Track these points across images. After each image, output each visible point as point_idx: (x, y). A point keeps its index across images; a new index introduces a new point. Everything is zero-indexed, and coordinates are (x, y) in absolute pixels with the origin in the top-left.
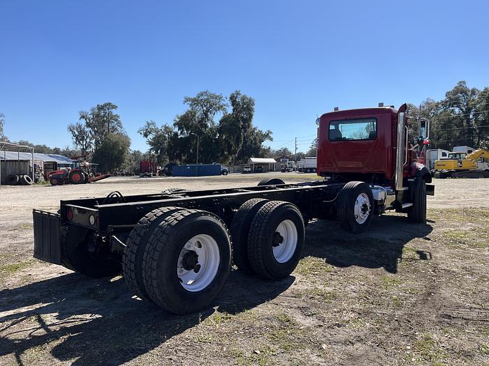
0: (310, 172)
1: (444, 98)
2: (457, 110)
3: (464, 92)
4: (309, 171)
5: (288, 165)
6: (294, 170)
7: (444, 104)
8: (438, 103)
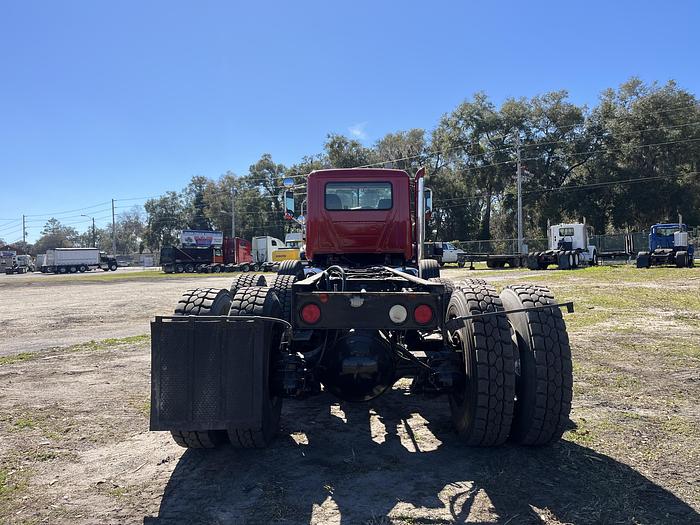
0: (66, 273)
1: (248, 173)
2: (262, 190)
3: (270, 168)
4: (63, 270)
5: (18, 262)
6: (30, 270)
7: (248, 179)
8: (242, 179)
